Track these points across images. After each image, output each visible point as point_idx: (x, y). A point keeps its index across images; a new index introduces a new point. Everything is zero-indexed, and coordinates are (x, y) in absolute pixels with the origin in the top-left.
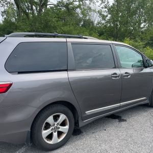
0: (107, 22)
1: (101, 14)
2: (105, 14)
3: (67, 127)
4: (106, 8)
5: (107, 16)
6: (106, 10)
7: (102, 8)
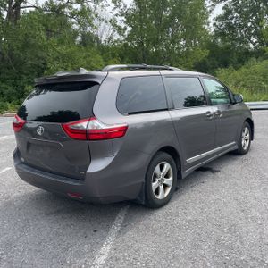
0: (127, 39)
1: (115, 25)
2: (123, 26)
3: (171, 179)
4: (122, 15)
5: (125, 29)
6: (123, 18)
7: (117, 15)
